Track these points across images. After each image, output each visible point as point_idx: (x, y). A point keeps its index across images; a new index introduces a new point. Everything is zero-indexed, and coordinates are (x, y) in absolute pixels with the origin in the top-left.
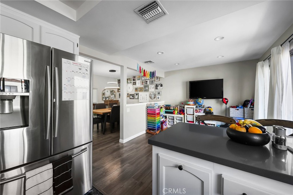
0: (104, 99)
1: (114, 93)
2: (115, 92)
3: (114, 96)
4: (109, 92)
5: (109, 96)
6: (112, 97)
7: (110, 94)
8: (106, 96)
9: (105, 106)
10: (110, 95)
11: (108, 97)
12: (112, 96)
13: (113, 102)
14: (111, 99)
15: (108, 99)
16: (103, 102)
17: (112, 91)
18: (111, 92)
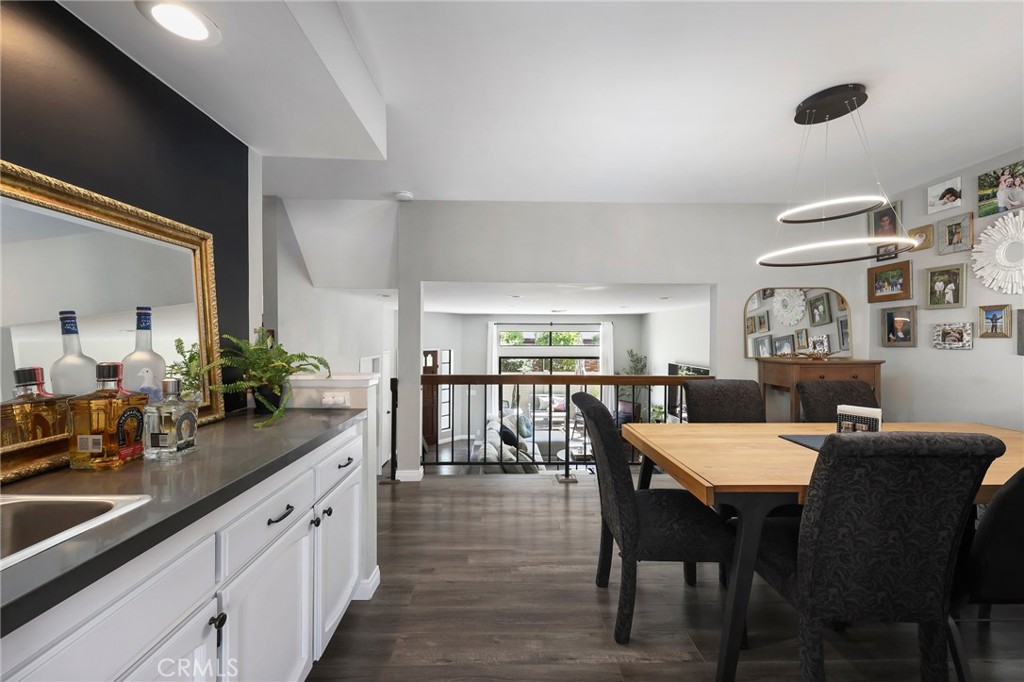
0: (765, 353)
1: (837, 314)
2: (843, 301)
3: (833, 329)
4: (799, 306)
5: (799, 333)
6: (820, 340)
7: (807, 317)
8: (778, 330)
9: (762, 404)
10: (806, 324)
11: (791, 339)
12: (818, 334)
13: (833, 377)
14: (810, 350)
15: (787, 350)
16: (750, 373)
17: (817, 299)
18: (812, 305)
